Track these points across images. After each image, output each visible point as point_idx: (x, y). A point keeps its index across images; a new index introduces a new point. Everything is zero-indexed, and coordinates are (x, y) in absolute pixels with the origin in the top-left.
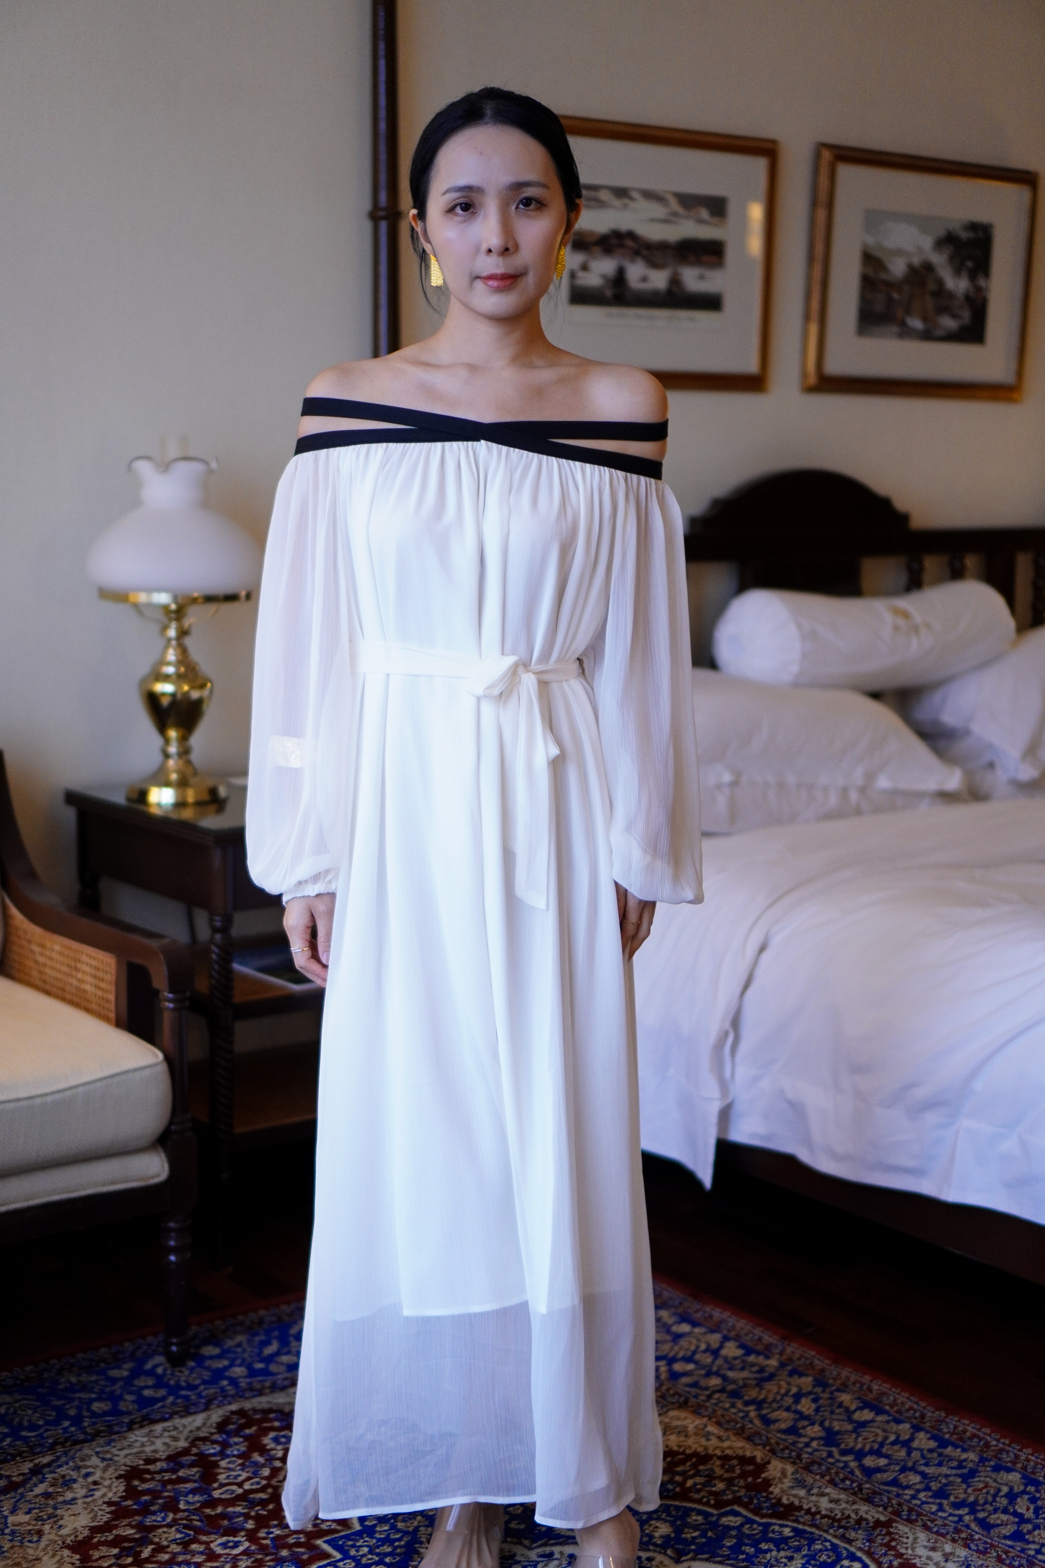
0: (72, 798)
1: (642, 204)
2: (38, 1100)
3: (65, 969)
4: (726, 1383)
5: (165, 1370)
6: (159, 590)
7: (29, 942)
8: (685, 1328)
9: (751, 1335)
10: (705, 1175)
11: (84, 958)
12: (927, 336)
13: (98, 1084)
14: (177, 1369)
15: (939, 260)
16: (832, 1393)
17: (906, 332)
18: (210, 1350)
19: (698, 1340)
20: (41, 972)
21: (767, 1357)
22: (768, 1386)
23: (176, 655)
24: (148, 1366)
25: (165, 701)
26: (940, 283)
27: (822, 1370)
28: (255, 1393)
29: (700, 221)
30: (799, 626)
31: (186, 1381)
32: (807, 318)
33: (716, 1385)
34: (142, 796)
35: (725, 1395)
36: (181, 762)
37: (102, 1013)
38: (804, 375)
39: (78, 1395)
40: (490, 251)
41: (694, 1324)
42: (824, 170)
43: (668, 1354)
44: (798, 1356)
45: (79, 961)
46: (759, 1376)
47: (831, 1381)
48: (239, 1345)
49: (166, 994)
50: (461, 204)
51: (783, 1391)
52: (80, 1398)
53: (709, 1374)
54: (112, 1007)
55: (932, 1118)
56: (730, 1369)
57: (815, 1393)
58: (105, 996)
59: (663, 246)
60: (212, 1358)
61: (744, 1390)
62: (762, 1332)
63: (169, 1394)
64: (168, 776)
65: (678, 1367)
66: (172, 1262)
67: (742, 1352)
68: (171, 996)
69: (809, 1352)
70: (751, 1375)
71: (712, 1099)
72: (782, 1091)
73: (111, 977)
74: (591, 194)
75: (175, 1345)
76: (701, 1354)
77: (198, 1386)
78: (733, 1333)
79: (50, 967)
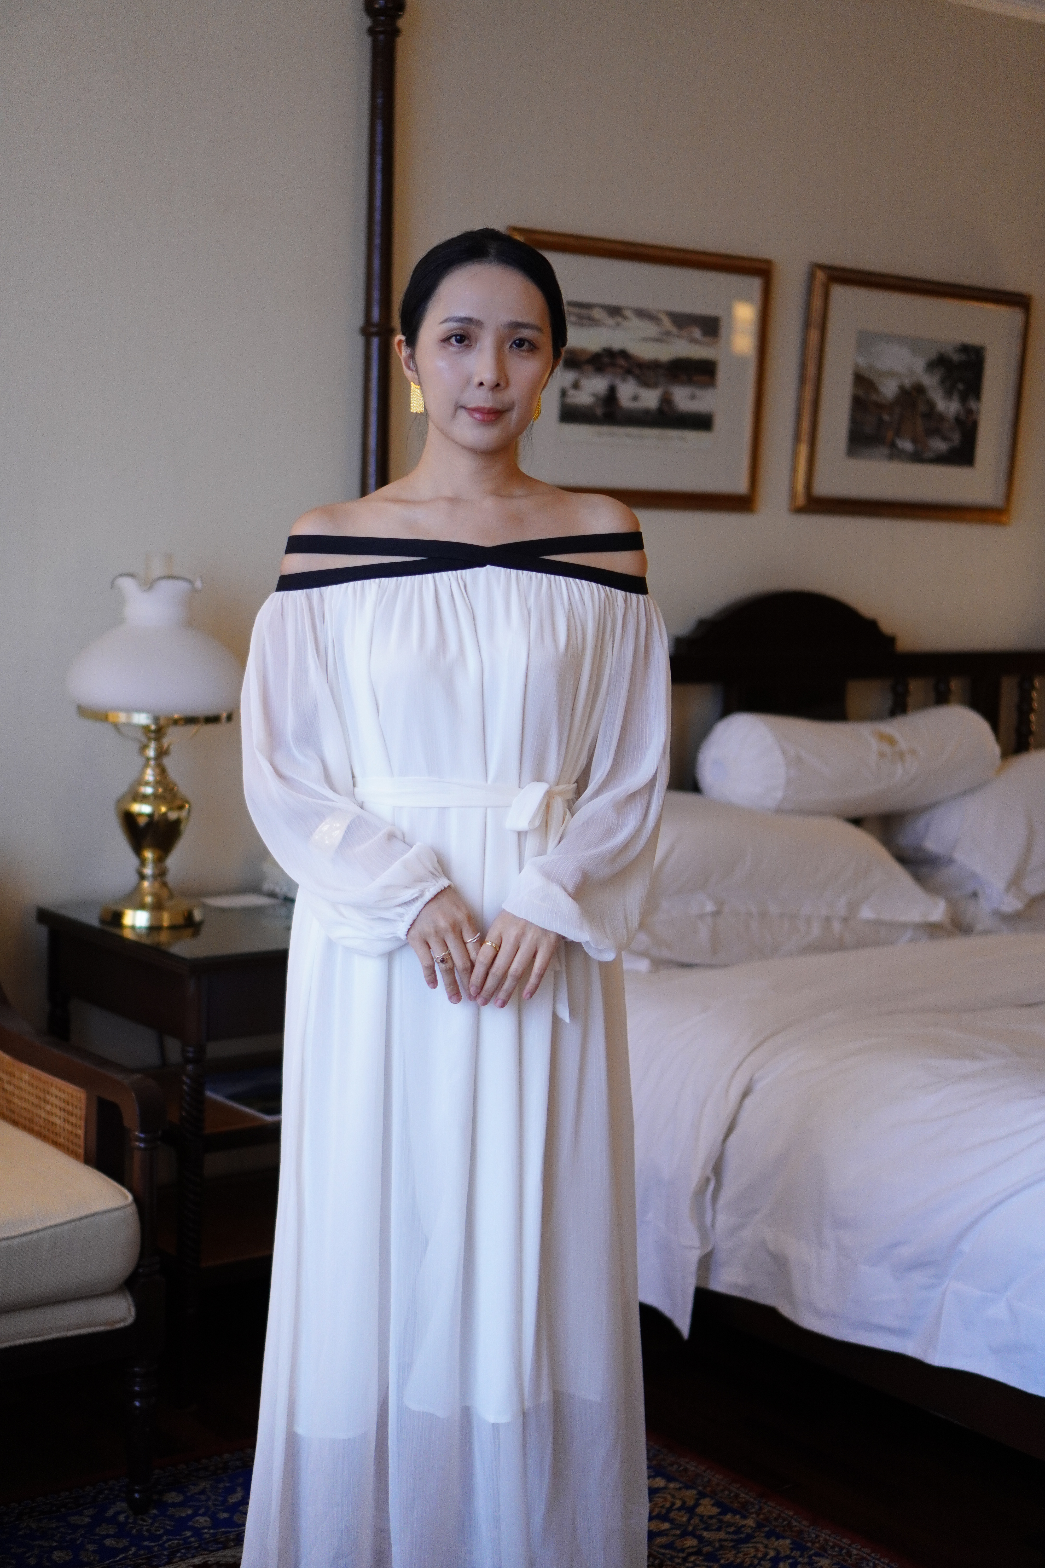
0: (44, 916)
1: (635, 322)
3: (33, 1100)
4: (701, 1545)
5: (127, 1518)
6: (139, 710)
8: (660, 1482)
9: (727, 1492)
10: (683, 1324)
11: (53, 1090)
12: (917, 458)
13: (66, 1227)
14: (140, 1517)
15: (931, 382)
16: (810, 1557)
17: (896, 454)
18: (173, 1497)
19: (673, 1496)
20: (9, 1102)
21: (744, 1517)
22: (744, 1548)
23: (154, 776)
24: (110, 1513)
25: (142, 821)
26: (931, 405)
27: (801, 1532)
28: (219, 1546)
29: (693, 341)
30: (784, 752)
31: (148, 1531)
32: (797, 439)
33: (693, 1547)
34: (116, 918)
35: (701, 1558)
36: (157, 884)
37: (71, 1147)
38: (793, 495)
39: (38, 1543)
40: (481, 384)
41: (669, 1479)
42: (818, 292)
44: (775, 1515)
45: (48, 1093)
46: (735, 1537)
47: (809, 1545)
48: (203, 1492)
49: (137, 1133)
50: (457, 336)
51: (760, 1555)
52: (40, 1546)
53: (684, 1534)
54: (81, 1142)
55: (918, 1277)
56: (706, 1529)
57: (794, 1558)
58: (74, 1130)
59: (655, 365)
60: (174, 1505)
61: (721, 1552)
62: (738, 1488)
63: (132, 1544)
64: (142, 896)
66: (136, 1407)
67: (718, 1510)
68: (142, 1135)
69: (787, 1511)
70: (727, 1536)
71: (690, 1248)
72: (763, 1243)
73: (81, 1111)
74: (584, 312)
75: (138, 1491)
76: (676, 1512)
77: (160, 1536)
78: (709, 1489)
79: (18, 1097)
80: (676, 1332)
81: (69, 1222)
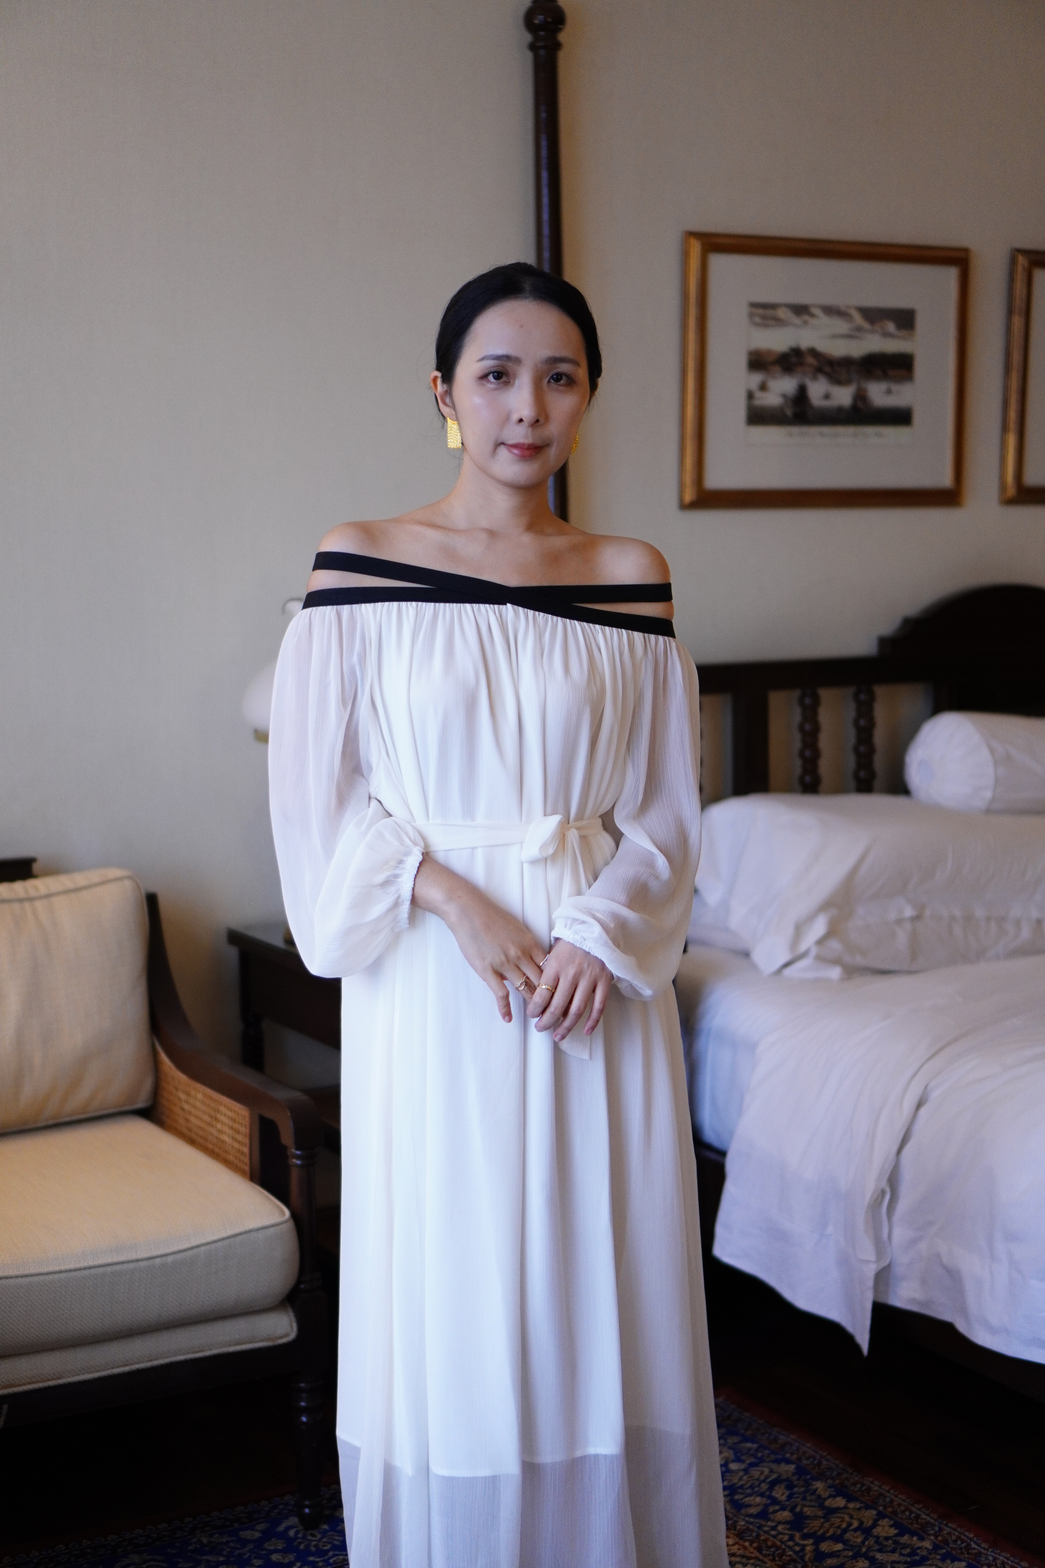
0: (235, 937)
1: (823, 320)
2: (158, 1260)
3: (206, 1118)
5: (297, 1533)
7: (177, 1089)
8: (840, 1502)
9: (908, 1513)
10: (863, 1339)
11: (222, 1109)
13: (220, 1244)
14: (309, 1532)
19: (851, 1517)
20: (187, 1120)
21: (922, 1539)
24: (281, 1528)
27: (979, 1554)
29: (886, 335)
30: (992, 751)
31: (316, 1546)
32: (1005, 429)
37: (239, 1164)
38: (1003, 487)
39: (205, 1558)
40: (521, 420)
41: (850, 1498)
42: (1020, 277)
43: (816, 1532)
44: (954, 1538)
45: (218, 1111)
46: (909, 1559)
49: (293, 1150)
50: (493, 373)
52: (208, 1561)
54: (247, 1160)
56: (880, 1551)
58: (241, 1148)
59: (847, 363)
62: (920, 1509)
63: (297, 1560)
65: (824, 1547)
66: (303, 1423)
67: (896, 1531)
68: (298, 1152)
69: (967, 1533)
70: (903, 1559)
71: (868, 1262)
72: (938, 1256)
73: (245, 1130)
74: (769, 312)
75: (307, 1506)
76: (852, 1533)
77: (327, 1552)
78: (890, 1509)
79: (194, 1116)
80: (857, 1348)
81: (223, 1239)
